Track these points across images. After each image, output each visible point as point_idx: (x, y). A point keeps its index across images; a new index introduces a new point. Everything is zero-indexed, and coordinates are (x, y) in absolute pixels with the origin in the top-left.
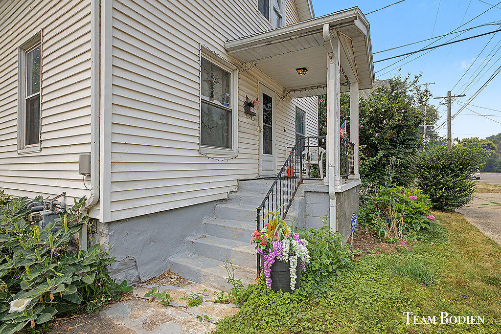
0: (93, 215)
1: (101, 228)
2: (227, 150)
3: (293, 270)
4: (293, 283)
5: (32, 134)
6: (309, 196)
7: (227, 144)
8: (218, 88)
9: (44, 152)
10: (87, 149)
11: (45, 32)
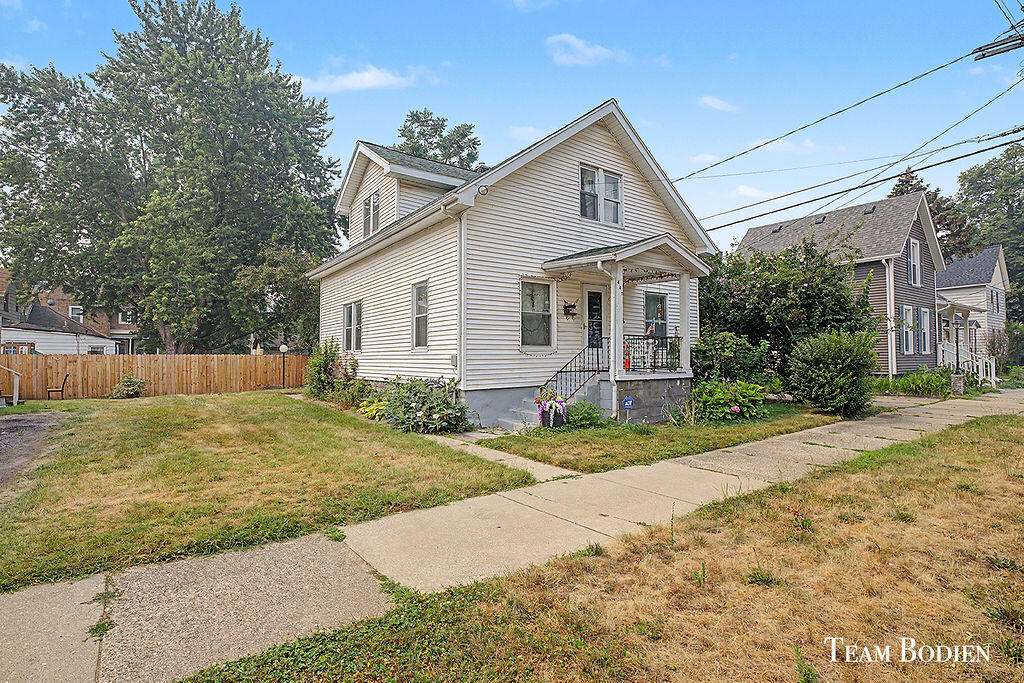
0: (458, 387)
1: (463, 394)
2: (547, 348)
3: (552, 415)
4: (551, 423)
5: (421, 340)
6: (602, 383)
7: (548, 344)
8: (538, 299)
9: (429, 353)
10: (455, 352)
11: (430, 280)
